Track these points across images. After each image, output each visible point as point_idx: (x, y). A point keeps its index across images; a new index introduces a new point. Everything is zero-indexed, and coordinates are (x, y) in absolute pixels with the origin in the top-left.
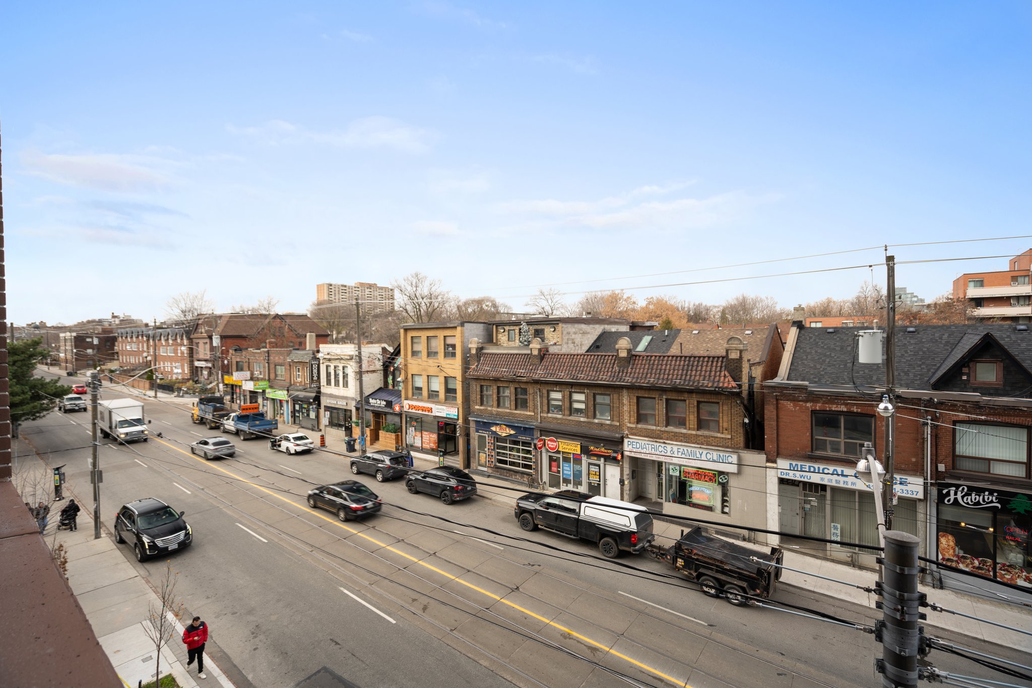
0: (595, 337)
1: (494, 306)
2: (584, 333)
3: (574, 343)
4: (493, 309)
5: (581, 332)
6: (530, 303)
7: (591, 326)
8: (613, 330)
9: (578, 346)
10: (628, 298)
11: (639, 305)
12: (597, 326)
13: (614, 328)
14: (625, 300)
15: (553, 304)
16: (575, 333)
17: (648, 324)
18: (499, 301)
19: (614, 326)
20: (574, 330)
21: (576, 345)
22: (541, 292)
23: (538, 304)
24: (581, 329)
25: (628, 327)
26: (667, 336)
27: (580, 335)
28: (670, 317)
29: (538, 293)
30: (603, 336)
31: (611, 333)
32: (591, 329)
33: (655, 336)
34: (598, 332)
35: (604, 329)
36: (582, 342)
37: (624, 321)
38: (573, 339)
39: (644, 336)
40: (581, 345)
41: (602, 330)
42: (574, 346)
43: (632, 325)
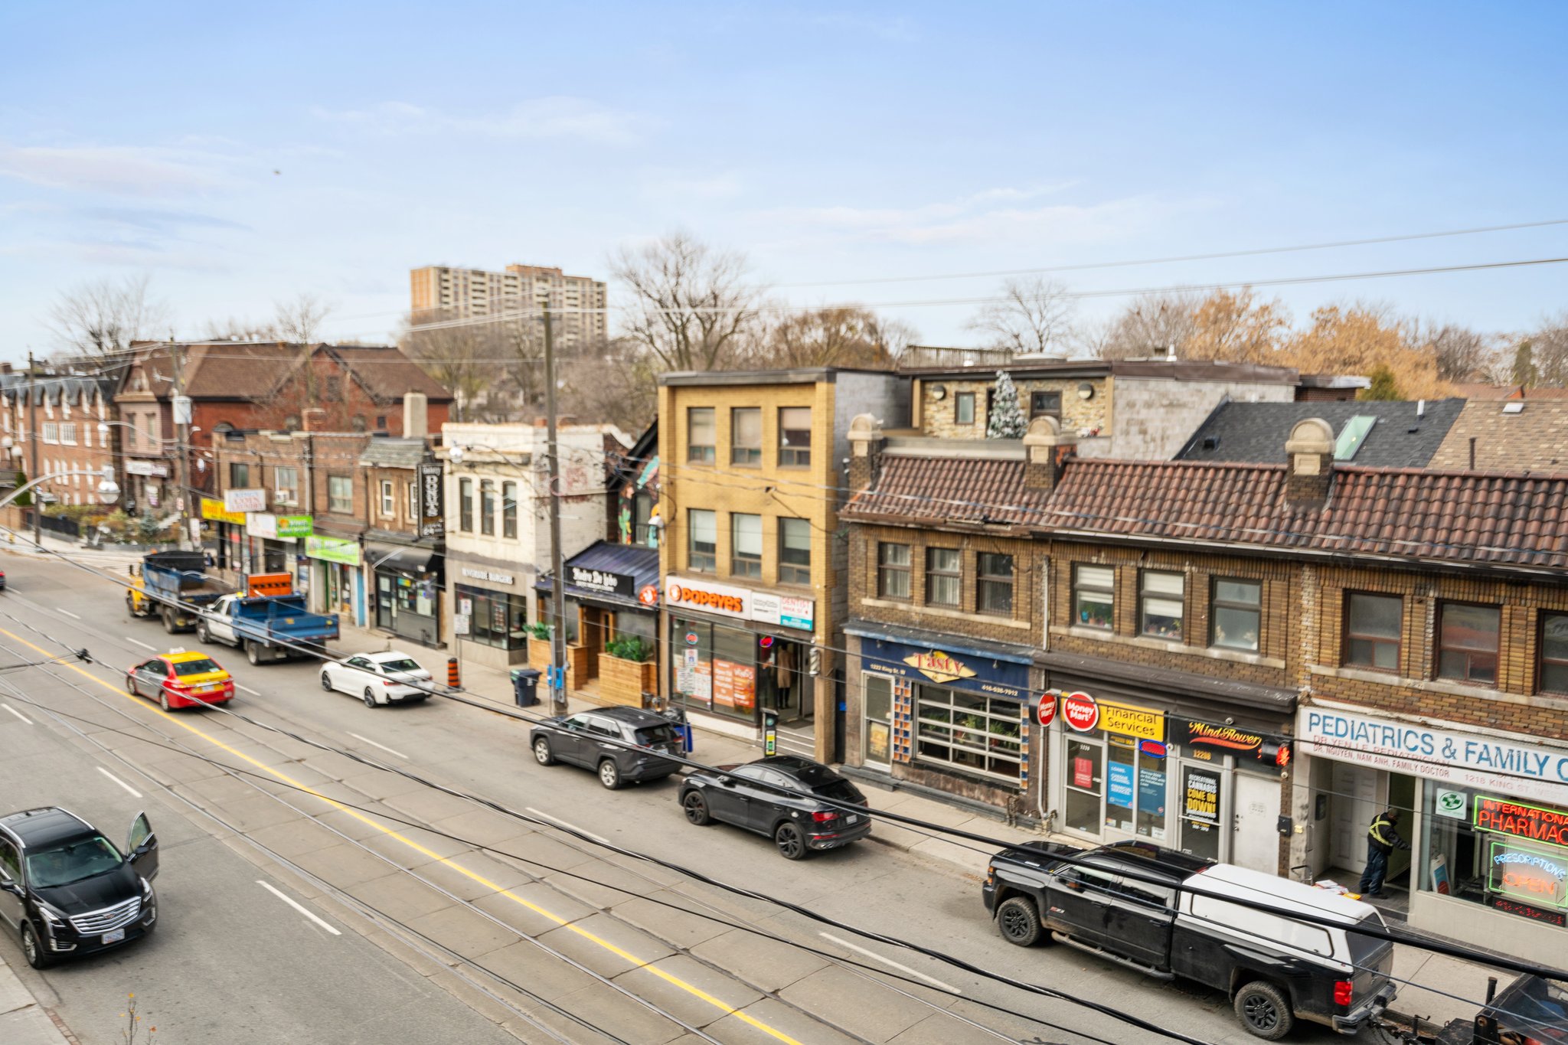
0: (1201, 418)
1: (872, 329)
2: (1171, 405)
3: (1144, 432)
4: (867, 338)
5: (1165, 402)
6: (980, 321)
7: (1193, 385)
8: (1253, 399)
9: (1153, 440)
10: (1265, 309)
11: (1295, 328)
12: (1207, 387)
13: (1252, 394)
14: (1253, 315)
15: (1044, 325)
16: (1149, 405)
17: (1341, 381)
18: (883, 316)
19: (1252, 387)
20: (1145, 396)
21: (1148, 438)
22: (1014, 293)
23: (1003, 326)
24: (1164, 395)
25: (1292, 389)
26: (1422, 417)
27: (1162, 410)
28: (1387, 362)
29: (1004, 294)
30: (1224, 412)
31: (1245, 406)
32: (1192, 395)
33: (1383, 417)
34: (1210, 404)
35: (1227, 394)
36: (1164, 430)
37: (1281, 372)
38: (1142, 423)
39: (1349, 418)
40: (1162, 439)
41: (1222, 398)
42: (1145, 442)
43: (1300, 384)
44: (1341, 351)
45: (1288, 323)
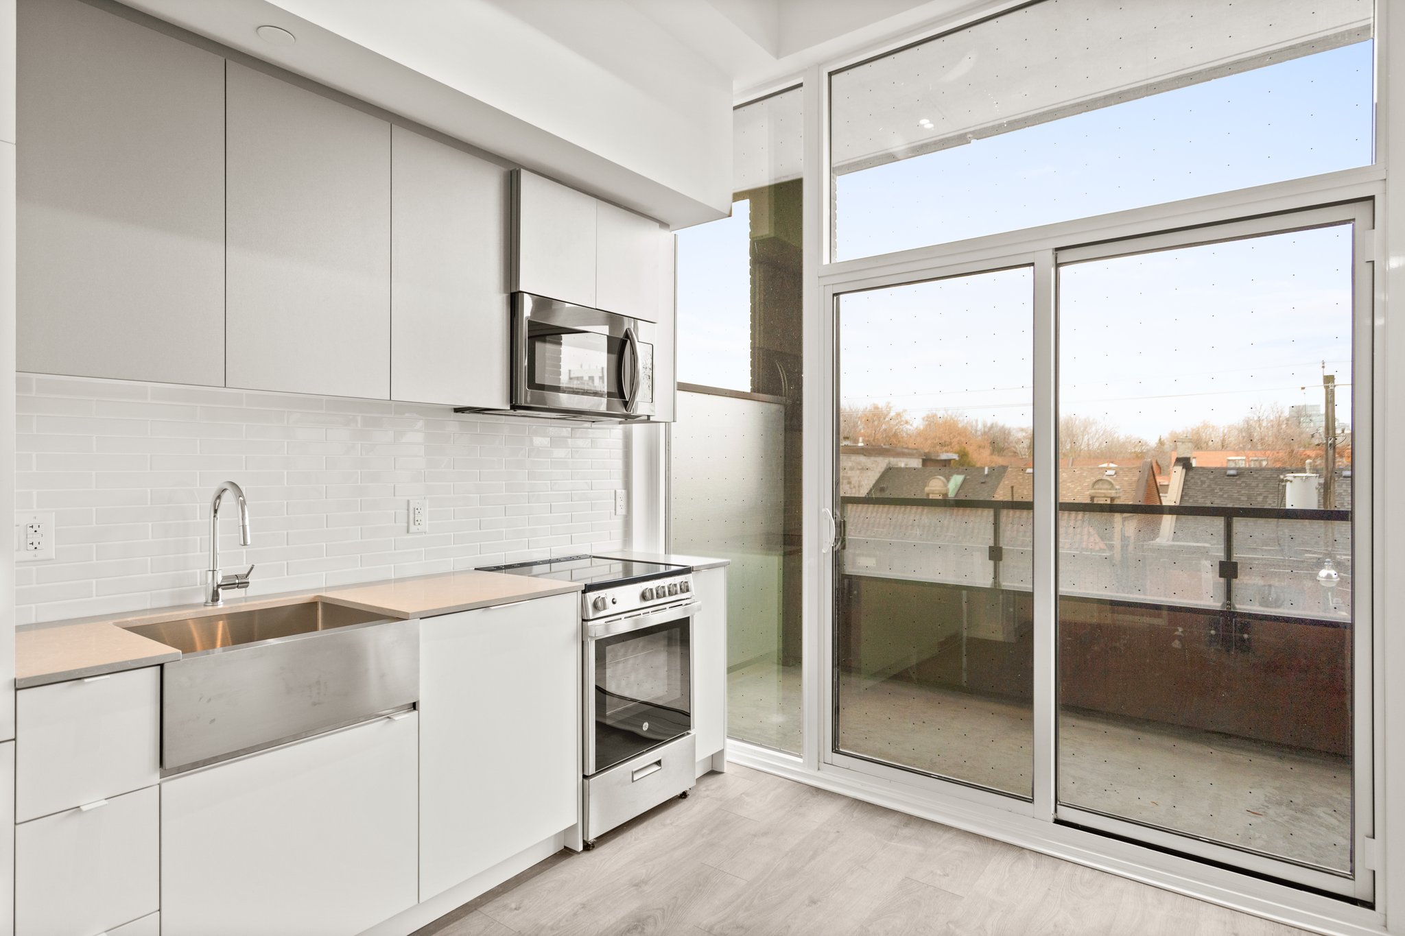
0: (877, 476)
2: (862, 469)
3: (849, 483)
5: (860, 467)
7: (872, 458)
8: (903, 465)
9: (854, 487)
10: (898, 415)
11: (915, 425)
12: (880, 459)
13: (902, 463)
14: (892, 418)
16: (852, 469)
17: (944, 456)
19: (901, 459)
20: (850, 464)
21: (852, 486)
24: (859, 463)
25: (921, 461)
26: (987, 475)
27: (858, 472)
30: (889, 472)
31: (899, 469)
32: (873, 464)
33: (968, 475)
34: (881, 468)
35: (889, 463)
36: (859, 481)
37: (915, 451)
38: (849, 478)
39: (952, 475)
40: (859, 487)
41: (887, 465)
42: (851, 488)
43: (924, 457)
44: (940, 438)
45: (911, 423)
